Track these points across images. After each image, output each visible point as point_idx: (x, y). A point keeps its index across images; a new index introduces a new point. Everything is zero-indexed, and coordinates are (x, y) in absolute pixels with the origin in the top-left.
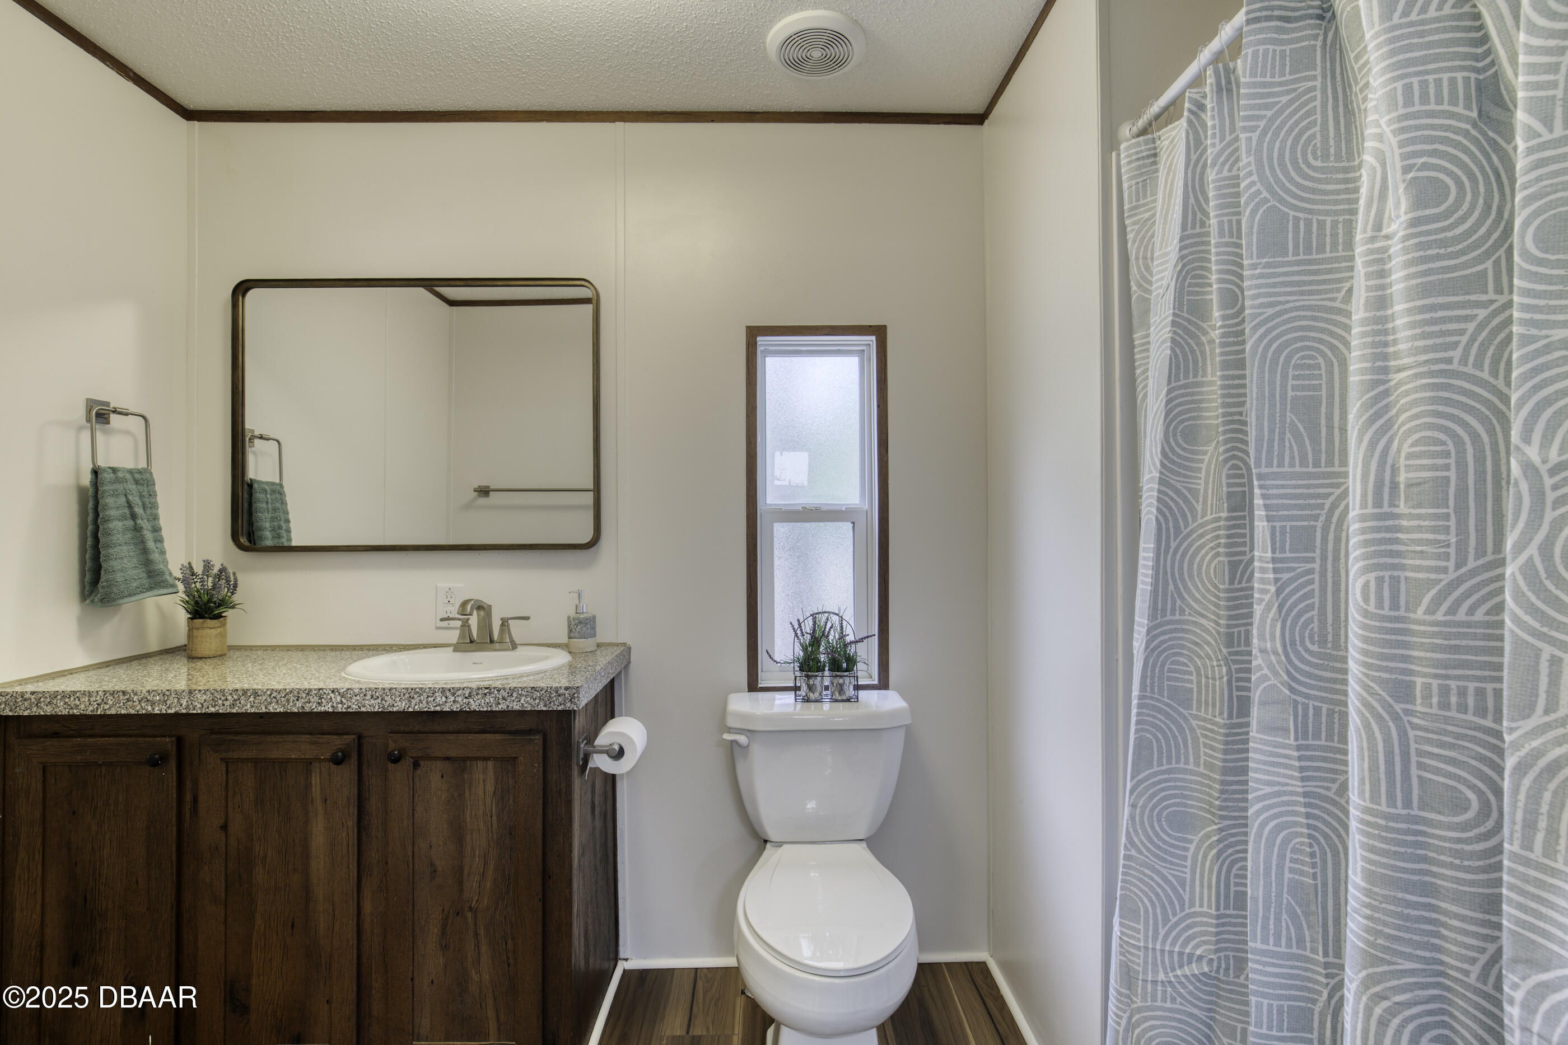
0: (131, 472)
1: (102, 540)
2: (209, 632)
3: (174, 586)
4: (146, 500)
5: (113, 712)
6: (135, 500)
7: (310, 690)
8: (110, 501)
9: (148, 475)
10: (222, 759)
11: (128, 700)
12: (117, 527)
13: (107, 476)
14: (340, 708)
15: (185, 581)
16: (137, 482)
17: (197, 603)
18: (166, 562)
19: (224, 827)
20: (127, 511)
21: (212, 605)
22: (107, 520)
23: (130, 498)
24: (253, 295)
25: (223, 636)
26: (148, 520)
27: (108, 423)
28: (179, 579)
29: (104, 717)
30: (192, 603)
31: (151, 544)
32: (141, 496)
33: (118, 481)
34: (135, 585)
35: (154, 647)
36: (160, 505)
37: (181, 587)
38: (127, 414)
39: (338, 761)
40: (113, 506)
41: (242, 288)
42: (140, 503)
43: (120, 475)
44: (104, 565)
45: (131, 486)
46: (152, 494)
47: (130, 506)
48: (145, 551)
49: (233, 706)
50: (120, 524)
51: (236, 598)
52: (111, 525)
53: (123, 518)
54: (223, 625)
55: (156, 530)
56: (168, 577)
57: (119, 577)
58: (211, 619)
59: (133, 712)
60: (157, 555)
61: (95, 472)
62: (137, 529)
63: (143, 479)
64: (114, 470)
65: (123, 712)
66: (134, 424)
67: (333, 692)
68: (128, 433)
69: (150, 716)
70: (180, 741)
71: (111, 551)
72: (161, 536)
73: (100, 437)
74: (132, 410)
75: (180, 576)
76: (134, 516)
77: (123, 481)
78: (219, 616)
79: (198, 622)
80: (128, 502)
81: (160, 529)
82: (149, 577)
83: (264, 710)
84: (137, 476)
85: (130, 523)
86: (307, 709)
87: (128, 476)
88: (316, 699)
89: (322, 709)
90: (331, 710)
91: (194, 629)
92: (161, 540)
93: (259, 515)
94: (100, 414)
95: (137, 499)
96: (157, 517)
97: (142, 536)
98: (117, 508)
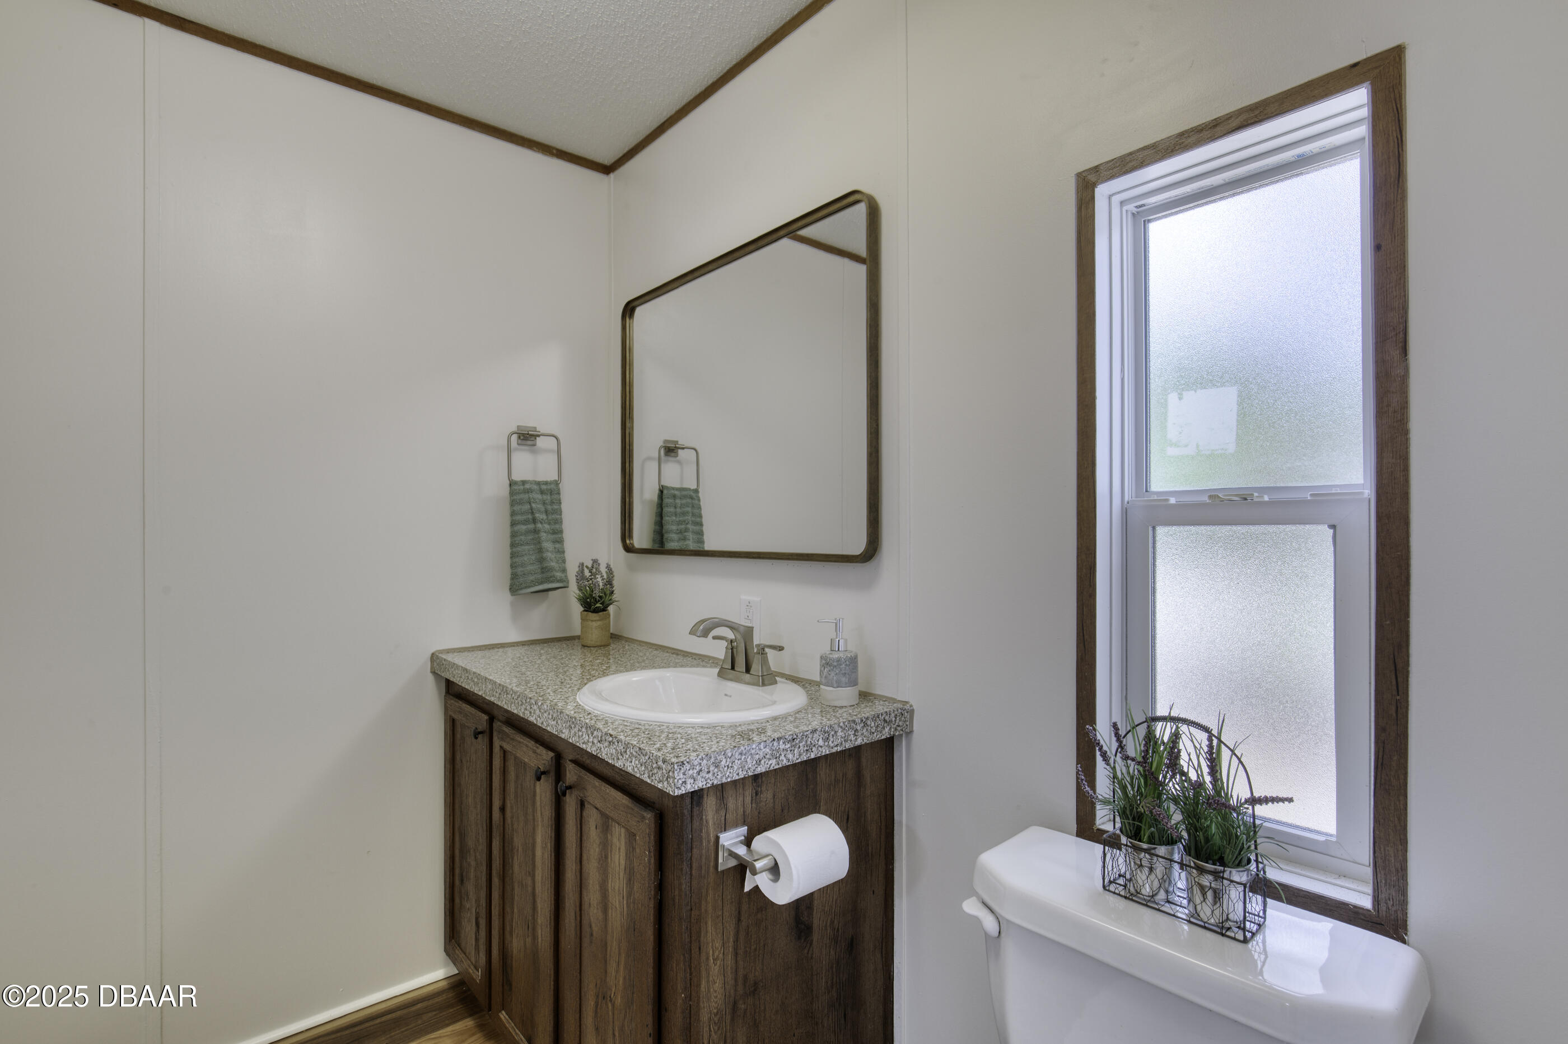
0: (546, 483)
1: (513, 540)
2: (590, 625)
3: (570, 582)
4: (553, 507)
6: (538, 507)
8: (516, 508)
9: (556, 487)
12: (521, 530)
13: (517, 488)
14: (539, 722)
15: (579, 577)
16: (547, 493)
17: (587, 598)
20: (529, 516)
21: (599, 600)
22: (515, 525)
23: (534, 505)
27: (535, 444)
30: (583, 598)
32: (547, 503)
33: (525, 491)
34: (531, 578)
36: (565, 512)
37: (574, 582)
38: (547, 437)
40: (519, 513)
42: (546, 509)
43: (537, 485)
45: (543, 496)
46: (559, 502)
47: (532, 512)
50: (524, 527)
53: (527, 522)
56: (564, 575)
58: (598, 610)
61: (511, 485)
63: (548, 489)
64: (524, 483)
74: (553, 433)
75: (577, 574)
77: (528, 491)
78: (606, 609)
80: (532, 509)
82: (545, 572)
84: (549, 486)
86: (526, 716)
87: (542, 487)
90: (535, 722)
91: (583, 620)
92: (560, 541)
93: (667, 518)
94: (527, 437)
95: (540, 506)
96: (559, 521)
97: (539, 538)
98: (522, 514)
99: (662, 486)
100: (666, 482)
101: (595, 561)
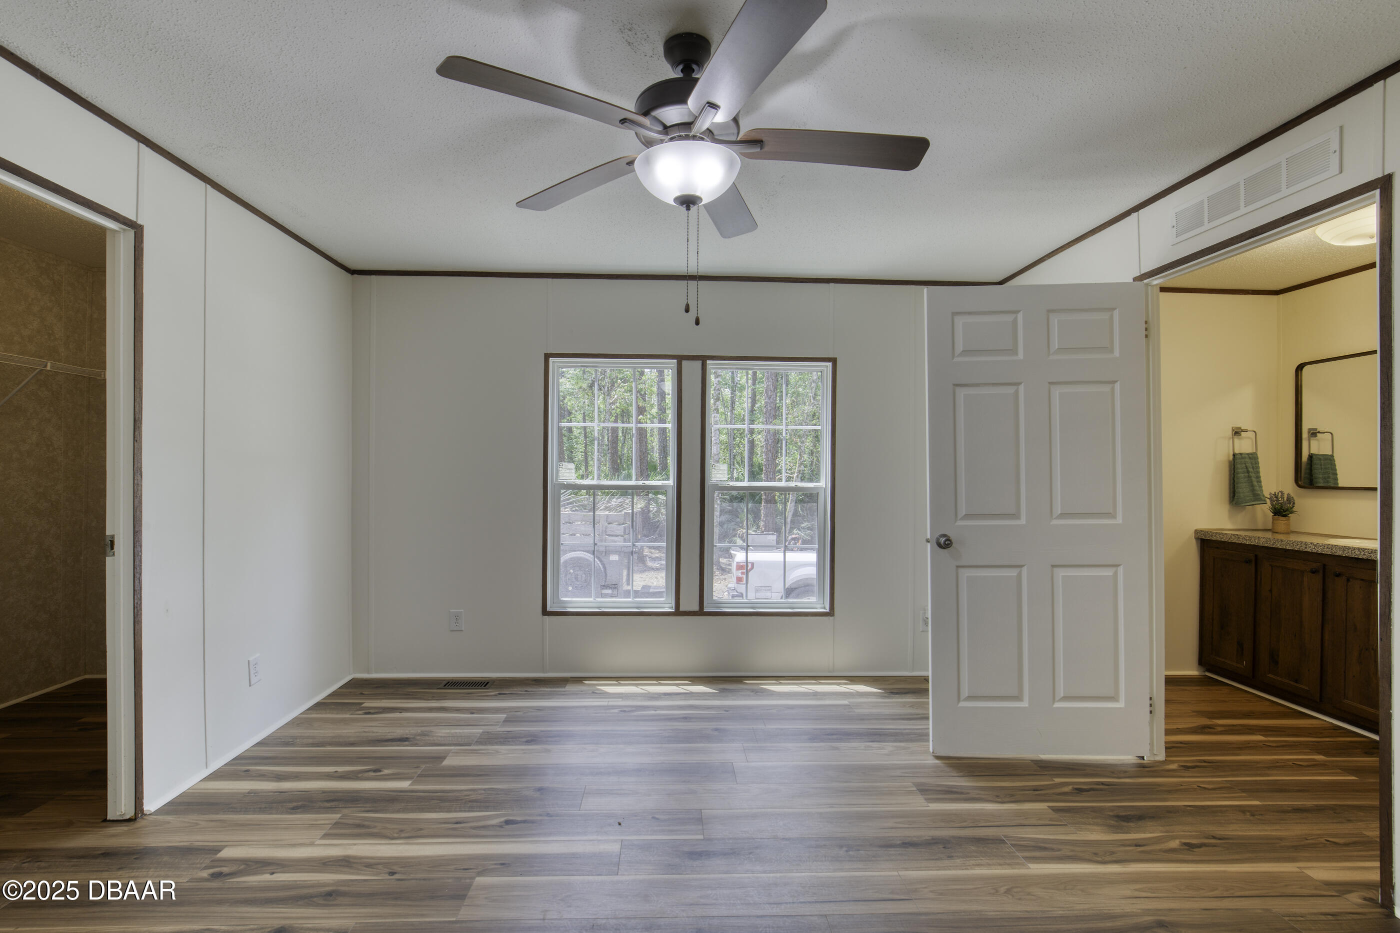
0: (1248, 454)
1: (1236, 481)
2: (1281, 523)
3: (1266, 501)
4: (1254, 465)
5: (1234, 541)
6: (1249, 465)
7: (1302, 542)
8: (1239, 466)
9: (1255, 455)
10: (1270, 565)
11: (1238, 538)
12: (1241, 475)
13: (1238, 456)
14: (1314, 551)
15: (1271, 499)
16: (1250, 458)
17: (1275, 509)
18: (1262, 491)
19: (1271, 591)
20: (1246, 470)
21: (1282, 510)
22: (1238, 474)
23: (1247, 464)
24: (1306, 369)
25: (1288, 525)
26: (1255, 473)
27: (1241, 435)
28: (1268, 498)
29: (1231, 543)
30: (1273, 509)
31: (1255, 483)
32: (1252, 464)
33: (1242, 458)
34: (1248, 498)
35: (1260, 527)
36: (1260, 467)
37: (1268, 501)
38: (1247, 431)
39: (1314, 572)
40: (1240, 468)
41: (1300, 368)
42: (1251, 467)
43: (1243, 456)
44: (1236, 490)
45: (1248, 460)
46: (1257, 463)
47: (1247, 468)
48: (1252, 486)
49: (1273, 544)
50: (1243, 475)
51: (1294, 509)
52: (1239, 475)
53: (1244, 472)
54: (1289, 520)
55: (1258, 477)
56: (1262, 497)
57: (1242, 495)
58: (1282, 516)
59: (1240, 542)
60: (1258, 488)
61: (1234, 455)
62: (1249, 477)
63: (1253, 457)
64: (1241, 454)
65: (1237, 542)
66: (1252, 434)
67: (1311, 544)
68: (1249, 438)
69: (1245, 545)
70: (1256, 556)
71: (1239, 485)
72: (1260, 480)
73: (1236, 441)
74: (1249, 429)
75: (1269, 497)
76: (1248, 472)
77: (1245, 458)
78: (1286, 516)
79: (1277, 517)
80: (1246, 466)
81: (1260, 477)
82: (1254, 496)
83: (1284, 548)
84: (1250, 456)
85: (1247, 474)
86: (1301, 549)
87: (1247, 456)
88: (1304, 546)
89: (1306, 550)
90: (1310, 551)
91: (1273, 520)
92: (1260, 482)
93: (1316, 471)
94: (1237, 432)
95: (1250, 465)
96: (1258, 472)
97: (1252, 480)
98: (1242, 469)
99: (1312, 454)
100: (1312, 452)
101: (1275, 493)
